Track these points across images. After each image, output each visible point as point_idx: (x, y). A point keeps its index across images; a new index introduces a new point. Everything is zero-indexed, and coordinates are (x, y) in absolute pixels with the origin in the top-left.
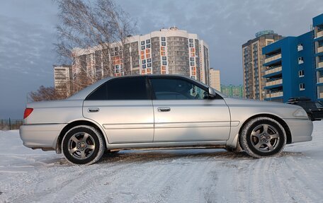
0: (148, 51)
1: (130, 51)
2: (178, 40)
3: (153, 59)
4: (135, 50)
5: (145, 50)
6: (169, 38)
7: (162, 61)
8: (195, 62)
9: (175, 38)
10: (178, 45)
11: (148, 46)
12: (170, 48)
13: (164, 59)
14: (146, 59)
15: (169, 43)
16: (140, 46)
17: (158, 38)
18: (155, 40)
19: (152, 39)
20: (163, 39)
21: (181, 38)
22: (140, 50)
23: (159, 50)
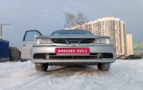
0: (96, 28)
1: (88, 28)
2: (110, 22)
3: (98, 31)
4: (90, 27)
5: (95, 27)
6: (106, 21)
7: (102, 32)
8: (118, 31)
9: (108, 21)
10: (110, 24)
11: (96, 26)
12: (106, 26)
13: (103, 30)
14: (95, 31)
15: (106, 23)
16: (92, 26)
17: (100, 22)
18: (99, 23)
19: (98, 22)
20: (103, 22)
21: (111, 21)
22: (92, 27)
23: (101, 27)
